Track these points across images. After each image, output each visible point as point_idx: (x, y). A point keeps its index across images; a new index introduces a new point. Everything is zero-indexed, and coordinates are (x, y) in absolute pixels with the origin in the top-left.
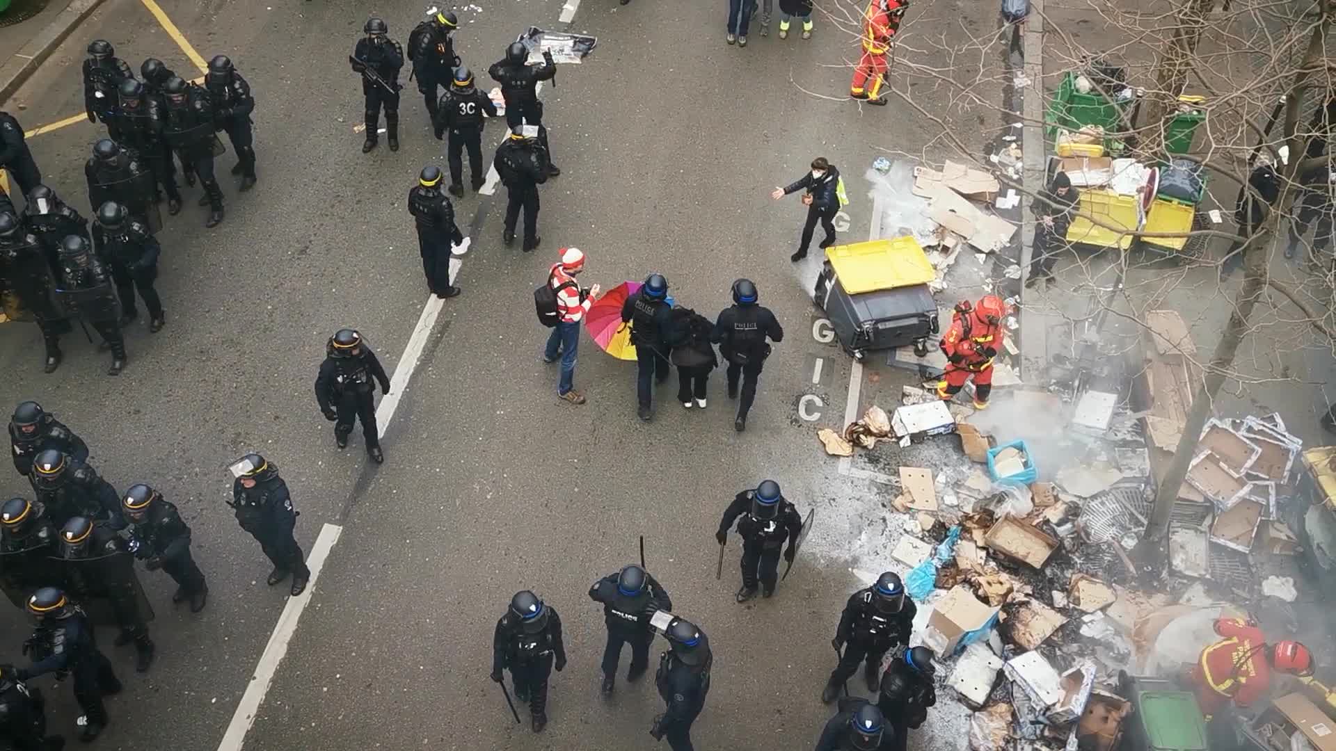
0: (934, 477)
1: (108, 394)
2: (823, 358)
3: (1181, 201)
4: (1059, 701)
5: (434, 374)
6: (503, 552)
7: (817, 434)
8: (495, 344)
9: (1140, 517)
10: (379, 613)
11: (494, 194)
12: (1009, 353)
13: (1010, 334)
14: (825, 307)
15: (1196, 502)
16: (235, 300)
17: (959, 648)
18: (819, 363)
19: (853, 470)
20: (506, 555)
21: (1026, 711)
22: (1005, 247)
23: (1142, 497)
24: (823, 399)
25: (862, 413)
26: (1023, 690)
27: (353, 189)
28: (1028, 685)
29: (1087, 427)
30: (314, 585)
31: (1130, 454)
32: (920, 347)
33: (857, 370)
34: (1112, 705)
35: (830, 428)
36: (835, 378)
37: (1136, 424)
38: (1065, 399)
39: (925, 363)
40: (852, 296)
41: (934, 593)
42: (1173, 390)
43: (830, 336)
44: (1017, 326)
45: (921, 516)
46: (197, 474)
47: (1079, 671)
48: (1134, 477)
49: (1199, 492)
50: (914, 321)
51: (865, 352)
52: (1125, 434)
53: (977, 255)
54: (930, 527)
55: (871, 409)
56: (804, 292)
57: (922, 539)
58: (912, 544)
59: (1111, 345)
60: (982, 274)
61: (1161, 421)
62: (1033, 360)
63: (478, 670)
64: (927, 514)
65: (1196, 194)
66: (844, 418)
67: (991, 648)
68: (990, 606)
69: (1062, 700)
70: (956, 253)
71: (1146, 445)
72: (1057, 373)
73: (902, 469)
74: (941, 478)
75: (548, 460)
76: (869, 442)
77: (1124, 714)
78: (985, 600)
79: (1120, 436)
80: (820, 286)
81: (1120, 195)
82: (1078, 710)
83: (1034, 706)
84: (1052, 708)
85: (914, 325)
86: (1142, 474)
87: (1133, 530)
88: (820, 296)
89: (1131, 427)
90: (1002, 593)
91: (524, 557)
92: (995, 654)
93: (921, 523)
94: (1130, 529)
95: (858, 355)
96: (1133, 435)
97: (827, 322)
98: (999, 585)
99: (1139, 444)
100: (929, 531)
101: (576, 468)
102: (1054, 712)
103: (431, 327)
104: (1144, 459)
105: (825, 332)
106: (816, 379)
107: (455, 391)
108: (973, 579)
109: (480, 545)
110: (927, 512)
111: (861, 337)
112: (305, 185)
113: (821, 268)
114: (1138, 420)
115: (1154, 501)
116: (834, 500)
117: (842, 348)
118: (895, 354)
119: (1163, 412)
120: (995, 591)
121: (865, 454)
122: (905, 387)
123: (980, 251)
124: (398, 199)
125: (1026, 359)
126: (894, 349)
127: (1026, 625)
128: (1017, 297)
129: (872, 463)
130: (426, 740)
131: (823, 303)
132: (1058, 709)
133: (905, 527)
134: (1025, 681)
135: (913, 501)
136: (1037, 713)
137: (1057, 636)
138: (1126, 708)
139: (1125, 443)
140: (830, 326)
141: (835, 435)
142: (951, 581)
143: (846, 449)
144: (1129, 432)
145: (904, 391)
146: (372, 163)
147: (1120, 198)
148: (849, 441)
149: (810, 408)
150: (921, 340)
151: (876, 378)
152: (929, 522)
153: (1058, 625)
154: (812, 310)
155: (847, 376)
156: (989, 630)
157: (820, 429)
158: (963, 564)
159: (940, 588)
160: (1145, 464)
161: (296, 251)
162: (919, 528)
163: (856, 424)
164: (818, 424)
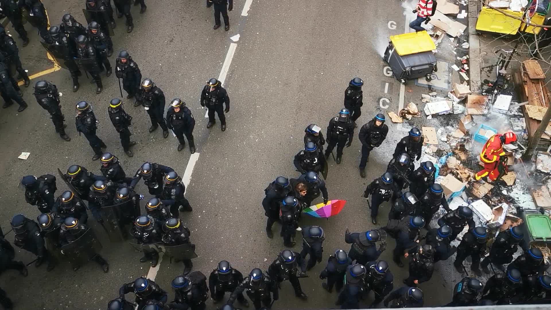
0: (437, 131)
1: (100, 100)
2: (389, 83)
3: (539, 14)
4: (492, 219)
5: (230, 91)
6: (265, 163)
7: (388, 114)
8: (253, 79)
9: (522, 146)
10: (217, 187)
11: (248, 16)
12: (465, 80)
13: (465, 72)
14: (388, 62)
15: (547, 139)
16: (146, 62)
17: (450, 199)
18: (387, 85)
19: (403, 128)
20: (266, 164)
21: (478, 223)
22: (462, 35)
23: (522, 138)
24: (389, 100)
25: (406, 105)
26: (477, 215)
27: (189, 14)
28: (479, 213)
29: (499, 109)
30: (191, 176)
31: (517, 120)
32: (429, 78)
33: (403, 88)
34: (513, 220)
35: (393, 111)
36: (394, 91)
37: (519, 108)
38: (489, 98)
39: (431, 84)
40: (402, 56)
41: (439, 177)
42: (536, 94)
43: (391, 73)
44: (468, 68)
45: (432, 147)
46: (139, 133)
47: (501, 207)
48: (519, 130)
49: (548, 135)
50: (427, 66)
51: (406, 80)
52: (515, 112)
53: (450, 39)
54: (435, 151)
55: (410, 104)
56: (379, 56)
57: (433, 156)
58: (429, 158)
59: (508, 75)
60: (452, 46)
61: (531, 107)
62: (475, 82)
63: (259, 209)
64: (434, 146)
65: (546, 10)
66: (398, 107)
67: (463, 199)
68: (462, 182)
69: (493, 219)
70: (441, 38)
71: (524, 117)
72: (486, 87)
73: (423, 128)
74: (440, 131)
75: (279, 126)
76: (409, 117)
77: (519, 223)
78: (461, 180)
79: (513, 113)
80: (387, 53)
81: (514, 11)
82: (501, 222)
83: (482, 221)
84: (489, 222)
85: (427, 68)
86: (523, 128)
87: (519, 151)
88: (386, 57)
89: (517, 109)
90: (466, 177)
91: (273, 165)
92: (464, 201)
93: (432, 150)
94: (518, 151)
95: (403, 81)
96: (518, 113)
97: (389, 68)
98: (465, 174)
99: (521, 117)
100: (435, 153)
101: (291, 129)
102: (490, 223)
103: (227, 72)
104: (523, 122)
105: (388, 72)
106: (386, 91)
107: (239, 98)
108: (455, 172)
109: (255, 160)
110: (434, 145)
111: (405, 74)
112: (169, 13)
113: (388, 45)
114: (520, 106)
115: (527, 140)
116: (396, 141)
117: (396, 79)
118: (418, 80)
119: (532, 103)
120: (464, 176)
121: (408, 122)
122: (422, 95)
123: (452, 37)
124: (208, 18)
125: (473, 82)
126: (417, 79)
127: (477, 189)
128: (467, 56)
129: (411, 125)
130: (241, 236)
131: (388, 60)
132: (492, 222)
133: (425, 151)
134: (478, 211)
135: (428, 141)
136: (483, 224)
137: (489, 194)
138: (520, 221)
139: (515, 116)
140: (391, 69)
141: (396, 115)
142: (445, 172)
143: (400, 120)
144: (516, 111)
145: (422, 96)
146: (195, 3)
147: (514, 13)
148: (401, 117)
149: (384, 103)
150: (429, 75)
151: (410, 91)
152: (435, 149)
153: (490, 189)
154: (382, 63)
155: (398, 90)
156: (462, 192)
157: (389, 112)
158: (450, 166)
159: (441, 175)
160: (523, 125)
161: (168, 41)
162: (431, 152)
163: (404, 110)
164: (388, 110)
